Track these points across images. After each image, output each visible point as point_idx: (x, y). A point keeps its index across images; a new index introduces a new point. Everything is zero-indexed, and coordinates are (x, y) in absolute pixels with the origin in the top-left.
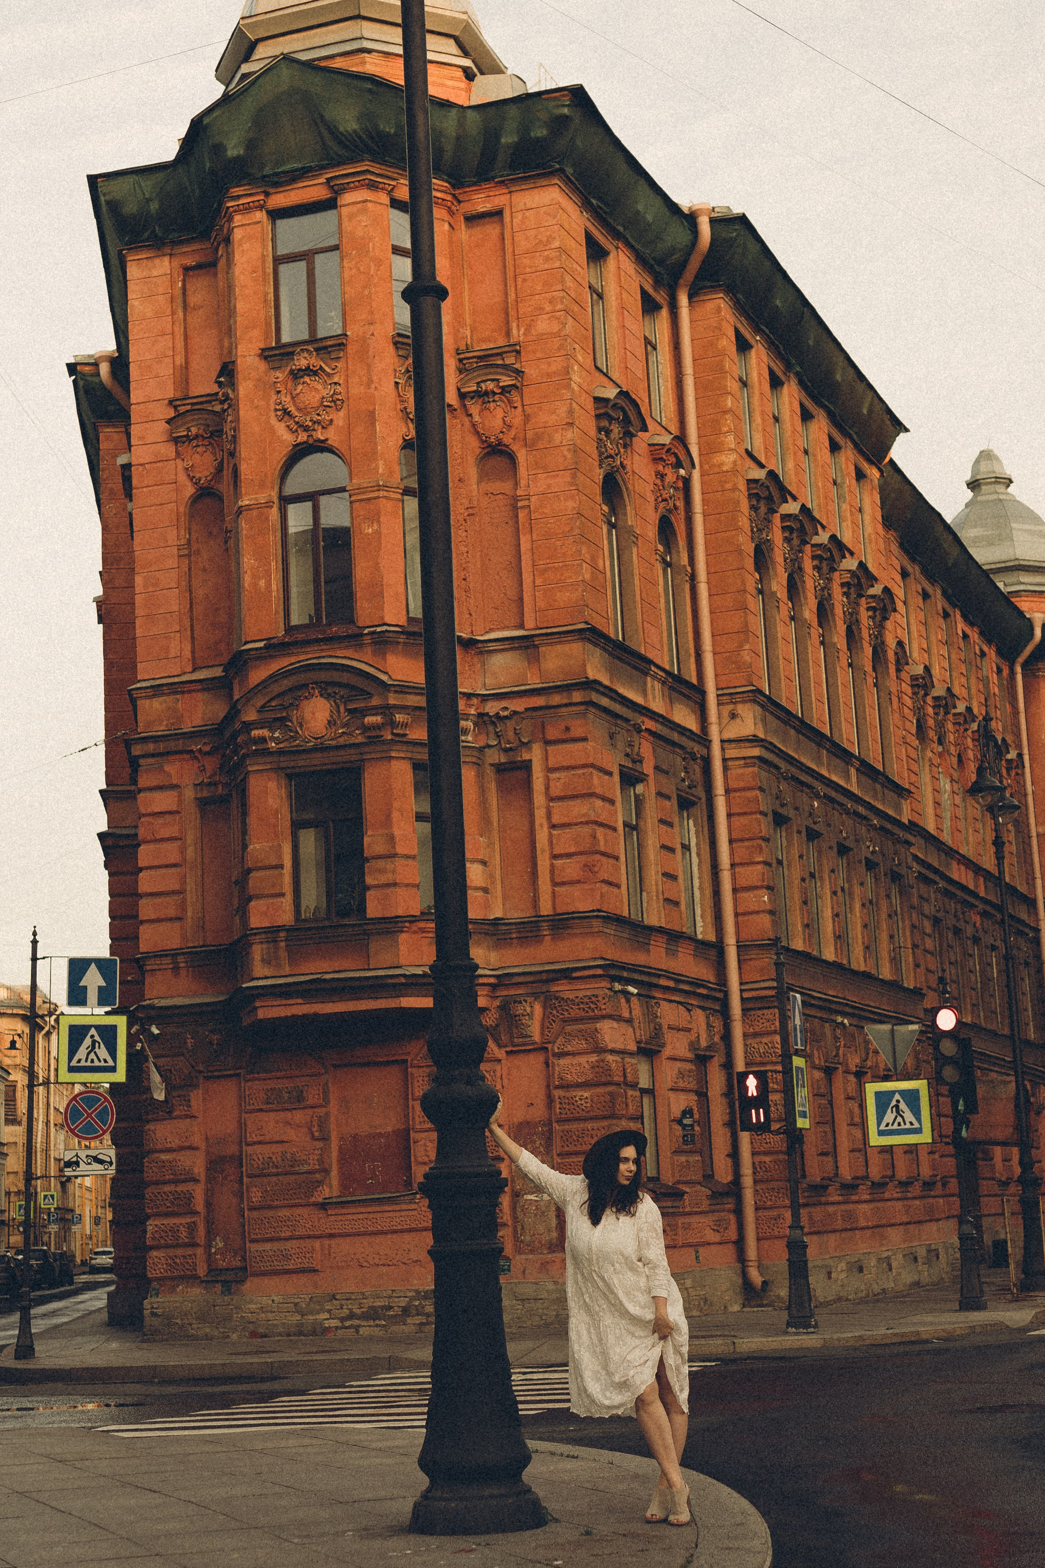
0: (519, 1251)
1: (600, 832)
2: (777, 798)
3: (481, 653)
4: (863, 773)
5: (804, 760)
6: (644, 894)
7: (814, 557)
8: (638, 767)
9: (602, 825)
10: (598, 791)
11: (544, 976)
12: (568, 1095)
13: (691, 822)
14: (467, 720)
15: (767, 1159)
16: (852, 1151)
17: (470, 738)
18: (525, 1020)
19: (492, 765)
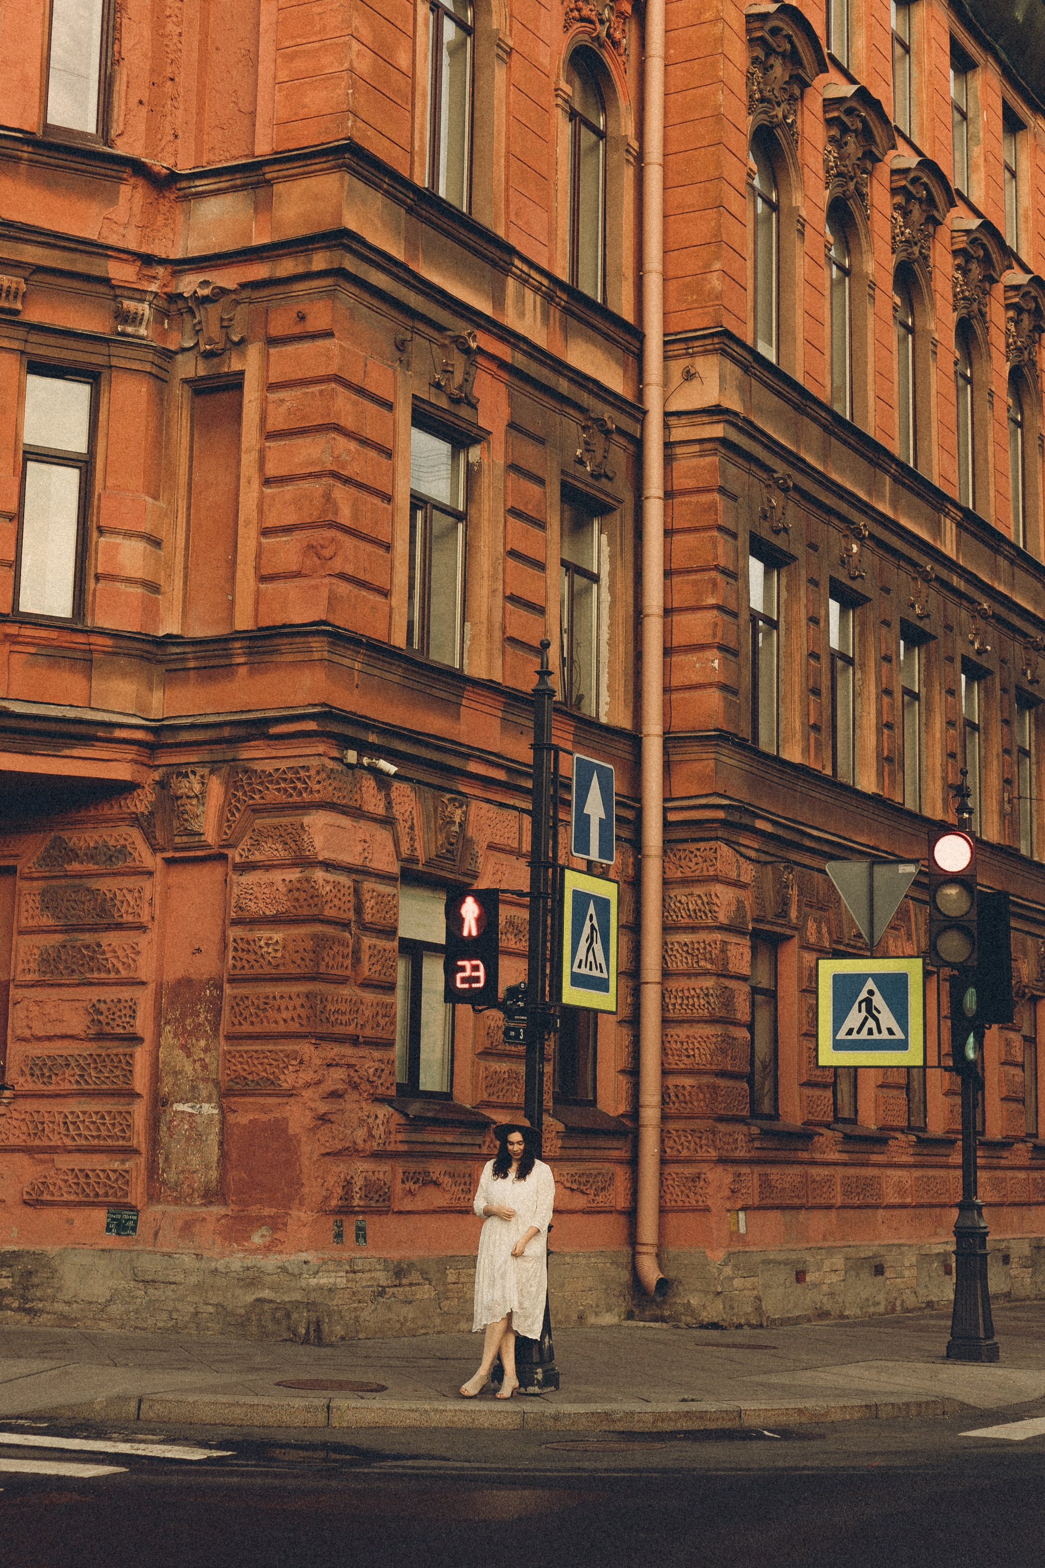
0: (153, 1197)
1: (341, 494)
2: (765, 517)
3: (187, 198)
4: (966, 529)
5: (835, 477)
6: (468, 625)
7: (894, 191)
8: (464, 412)
9: (347, 481)
10: (348, 423)
11: (226, 732)
12: (249, 936)
13: (604, 538)
14: (142, 301)
15: (688, 1081)
16: (882, 1086)
17: (143, 331)
18: (191, 806)
19: (185, 381)
